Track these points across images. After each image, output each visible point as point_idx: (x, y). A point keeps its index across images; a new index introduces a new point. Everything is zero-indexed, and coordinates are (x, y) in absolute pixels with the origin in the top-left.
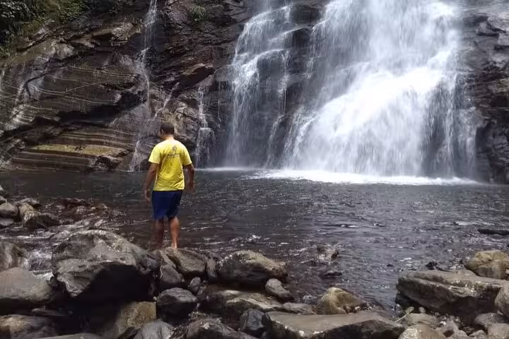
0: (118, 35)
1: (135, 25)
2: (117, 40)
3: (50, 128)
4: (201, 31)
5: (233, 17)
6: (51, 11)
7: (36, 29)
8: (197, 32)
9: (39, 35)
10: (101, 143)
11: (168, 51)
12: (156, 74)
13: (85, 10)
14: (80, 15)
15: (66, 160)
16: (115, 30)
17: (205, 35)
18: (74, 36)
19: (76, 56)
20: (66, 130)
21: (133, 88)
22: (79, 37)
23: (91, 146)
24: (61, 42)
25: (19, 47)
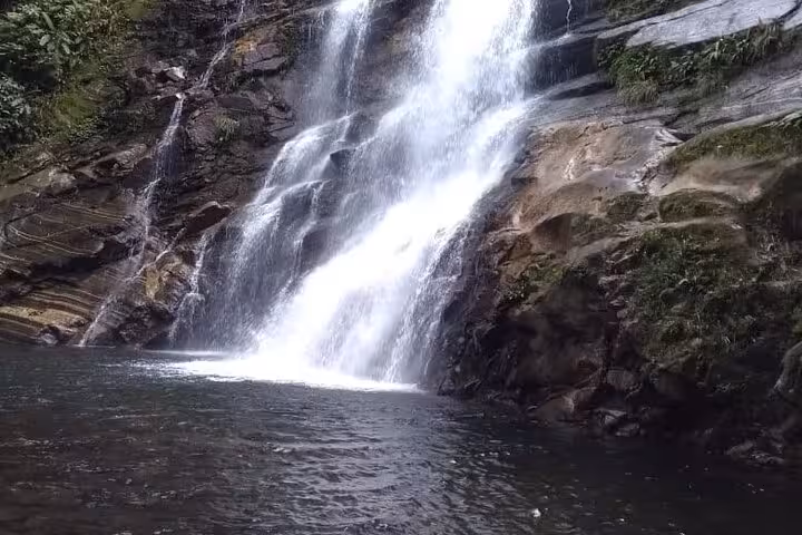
0: (124, 162)
1: (149, 146)
2: (121, 167)
3: (18, 285)
4: (231, 154)
5: (274, 135)
6: (58, 130)
7: (36, 154)
8: (224, 157)
9: (37, 162)
10: (62, 308)
11: (180, 183)
12: (162, 215)
13: (101, 127)
14: (93, 134)
15: (15, 326)
16: (121, 154)
17: (238, 161)
18: (80, 163)
19: (73, 190)
20: (36, 289)
21: (122, 234)
22: (83, 164)
23: (50, 311)
24: (64, 171)
25: (10, 177)
